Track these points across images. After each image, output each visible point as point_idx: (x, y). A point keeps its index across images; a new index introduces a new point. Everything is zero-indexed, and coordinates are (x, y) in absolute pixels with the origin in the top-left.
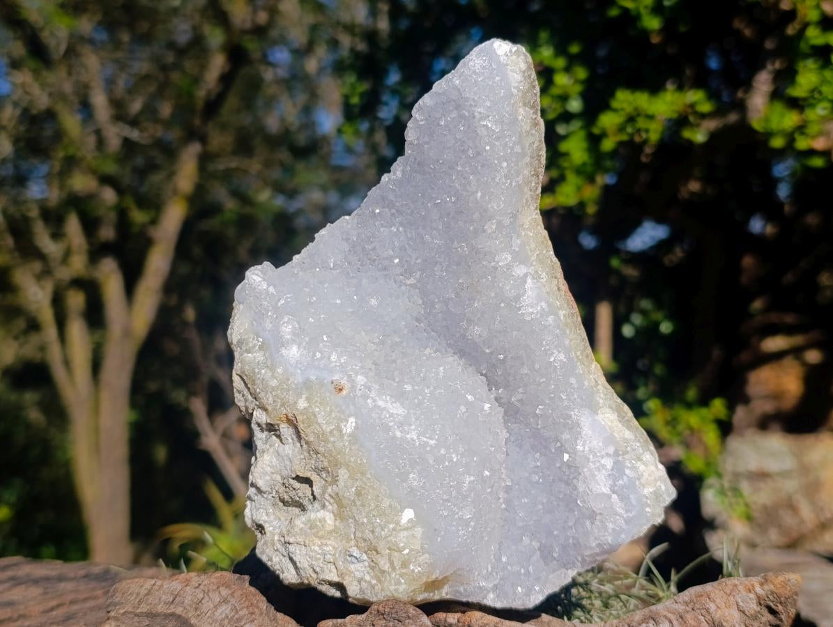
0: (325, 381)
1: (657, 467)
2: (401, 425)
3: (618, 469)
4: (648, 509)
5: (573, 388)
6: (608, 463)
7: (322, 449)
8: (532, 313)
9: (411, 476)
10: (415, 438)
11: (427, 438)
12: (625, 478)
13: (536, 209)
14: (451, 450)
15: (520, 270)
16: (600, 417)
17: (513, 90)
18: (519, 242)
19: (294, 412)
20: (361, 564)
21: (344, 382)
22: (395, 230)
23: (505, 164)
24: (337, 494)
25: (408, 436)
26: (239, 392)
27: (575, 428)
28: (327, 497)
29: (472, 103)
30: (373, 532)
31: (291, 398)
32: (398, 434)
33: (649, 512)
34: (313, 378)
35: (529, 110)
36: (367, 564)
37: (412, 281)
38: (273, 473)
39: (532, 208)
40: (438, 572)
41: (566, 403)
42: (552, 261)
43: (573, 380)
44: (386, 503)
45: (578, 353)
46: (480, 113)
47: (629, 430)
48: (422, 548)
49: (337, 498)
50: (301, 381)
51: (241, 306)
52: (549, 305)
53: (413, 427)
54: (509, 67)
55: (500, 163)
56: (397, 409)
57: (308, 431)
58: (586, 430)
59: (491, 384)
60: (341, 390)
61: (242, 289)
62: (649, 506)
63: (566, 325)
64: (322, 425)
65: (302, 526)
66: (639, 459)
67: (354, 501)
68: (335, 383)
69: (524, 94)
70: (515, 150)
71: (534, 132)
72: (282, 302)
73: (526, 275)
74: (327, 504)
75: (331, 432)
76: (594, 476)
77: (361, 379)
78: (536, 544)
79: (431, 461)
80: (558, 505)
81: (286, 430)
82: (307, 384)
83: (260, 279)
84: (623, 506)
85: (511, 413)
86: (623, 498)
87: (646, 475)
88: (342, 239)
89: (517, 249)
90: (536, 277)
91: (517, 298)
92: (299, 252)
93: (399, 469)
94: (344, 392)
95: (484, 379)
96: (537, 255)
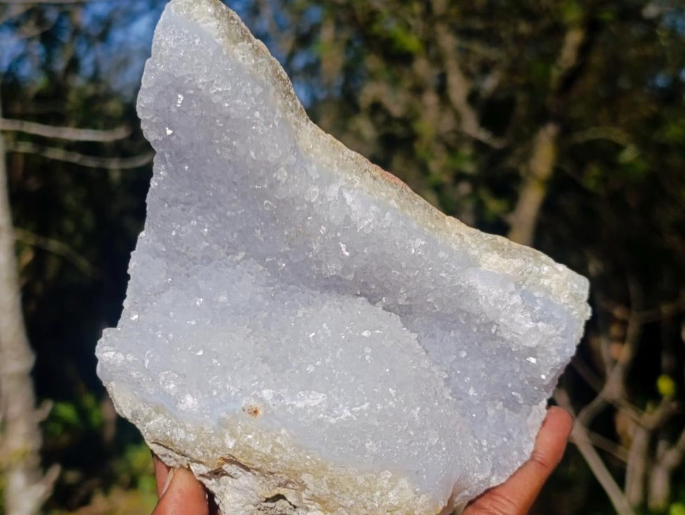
0: (237, 412)
1: (558, 272)
2: (329, 411)
3: (528, 298)
4: (574, 313)
5: (447, 261)
6: (516, 299)
7: (273, 470)
8: (370, 224)
9: (367, 445)
10: (349, 414)
11: (358, 406)
12: (538, 301)
13: (307, 121)
14: (386, 400)
15: (333, 191)
16: (484, 267)
17: (217, 41)
18: (314, 167)
19: (227, 453)
21: (253, 403)
22: (196, 223)
23: (257, 114)
24: (313, 495)
25: (342, 418)
26: (165, 455)
27: (470, 292)
28: (304, 501)
29: (190, 79)
30: (366, 508)
31: (216, 442)
32: (333, 421)
33: (576, 314)
34: (223, 415)
35: (242, 43)
37: (242, 254)
38: (244, 506)
39: (303, 124)
40: (442, 502)
41: (449, 278)
42: (352, 159)
43: (442, 254)
44: (361, 480)
45: (429, 224)
46: (203, 83)
47: (515, 258)
48: (415, 493)
49: (314, 498)
50: (214, 424)
51: (113, 384)
52: (378, 204)
53: (341, 406)
54: (199, 21)
55: (252, 116)
56: (315, 399)
57: (250, 461)
58: (481, 288)
59: (372, 300)
60: (256, 412)
61: (102, 370)
62: (573, 310)
63: (403, 207)
64: (260, 450)
66: (540, 277)
67: (332, 493)
68: (246, 408)
69: (229, 35)
70: (258, 93)
71: (260, 60)
72: (147, 362)
73: (340, 193)
74: (309, 506)
75: (272, 450)
76: (512, 320)
77: (267, 394)
78: (500, 405)
79: (377, 424)
80: (497, 362)
81: (227, 468)
82: (222, 424)
83: (113, 353)
84: (552, 326)
85: (406, 313)
86: (547, 320)
87: (554, 286)
88: (154, 258)
89: (318, 176)
90: (350, 186)
91: (347, 219)
92: (124, 297)
93: (354, 448)
94: (260, 412)
95: (363, 298)
96: (337, 165)
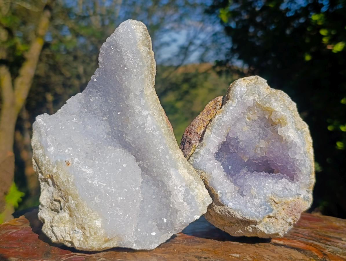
0: (63, 161)
1: (203, 190)
2: (91, 178)
3: (187, 192)
4: (200, 208)
5: (167, 160)
6: (183, 189)
7: (62, 189)
8: (149, 130)
9: (96, 198)
10: (96, 183)
11: (102, 183)
12: (190, 195)
13: (153, 87)
14: (113, 187)
15: (145, 113)
16: (179, 171)
17: (137, 40)
18: (144, 101)
19: (52, 174)
20: (79, 234)
21: (70, 161)
22: (98, 98)
23: (135, 70)
24: (69, 206)
25: (93, 182)
26: (35, 166)
27: (168, 176)
28: (66, 207)
29: (121, 46)
30: (82, 221)
31: (51, 168)
32: (90, 182)
33: (200, 209)
34: (59, 160)
35: (146, 48)
36: (81, 234)
37: (105, 118)
38: (47, 198)
39: (151, 87)
40: (108, 236)
41: (164, 166)
42: (160, 108)
43: (167, 157)
44: (86, 209)
45: (171, 146)
46: (124, 50)
47: (192, 176)
48: (102, 227)
49: (69, 208)
50: (54, 161)
51: (35, 131)
52: (157, 126)
53: (96, 179)
54: (135, 31)
55: (133, 69)
56: (90, 171)
57: (57, 181)
58: (173, 177)
59: (137, 160)
60: (69, 164)
61: (35, 124)
62: (200, 206)
63: (165, 134)
64: (62, 179)
65: (57, 219)
66: (196, 188)
67: (75, 209)
68: (67, 161)
69: (143, 41)
70: (140, 64)
71: (148, 56)
72: (49, 129)
73: (147, 115)
74: (66, 210)
75: (65, 181)
76: (176, 195)
77: (76, 160)
78: (155, 224)
79: (103, 192)
80: (163, 207)
81: (50, 181)
82: (56, 162)
83: (41, 120)
84: (189, 207)
85: (145, 170)
86: (189, 204)
87: (199, 194)
88: (78, 102)
89: (143, 105)
90: (152, 115)
91: (144, 124)
92: (60, 109)
93: (91, 196)
94: (70, 165)
95: (134, 157)
96: (153, 106)
